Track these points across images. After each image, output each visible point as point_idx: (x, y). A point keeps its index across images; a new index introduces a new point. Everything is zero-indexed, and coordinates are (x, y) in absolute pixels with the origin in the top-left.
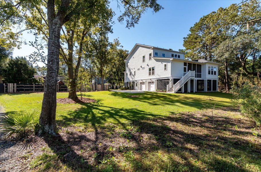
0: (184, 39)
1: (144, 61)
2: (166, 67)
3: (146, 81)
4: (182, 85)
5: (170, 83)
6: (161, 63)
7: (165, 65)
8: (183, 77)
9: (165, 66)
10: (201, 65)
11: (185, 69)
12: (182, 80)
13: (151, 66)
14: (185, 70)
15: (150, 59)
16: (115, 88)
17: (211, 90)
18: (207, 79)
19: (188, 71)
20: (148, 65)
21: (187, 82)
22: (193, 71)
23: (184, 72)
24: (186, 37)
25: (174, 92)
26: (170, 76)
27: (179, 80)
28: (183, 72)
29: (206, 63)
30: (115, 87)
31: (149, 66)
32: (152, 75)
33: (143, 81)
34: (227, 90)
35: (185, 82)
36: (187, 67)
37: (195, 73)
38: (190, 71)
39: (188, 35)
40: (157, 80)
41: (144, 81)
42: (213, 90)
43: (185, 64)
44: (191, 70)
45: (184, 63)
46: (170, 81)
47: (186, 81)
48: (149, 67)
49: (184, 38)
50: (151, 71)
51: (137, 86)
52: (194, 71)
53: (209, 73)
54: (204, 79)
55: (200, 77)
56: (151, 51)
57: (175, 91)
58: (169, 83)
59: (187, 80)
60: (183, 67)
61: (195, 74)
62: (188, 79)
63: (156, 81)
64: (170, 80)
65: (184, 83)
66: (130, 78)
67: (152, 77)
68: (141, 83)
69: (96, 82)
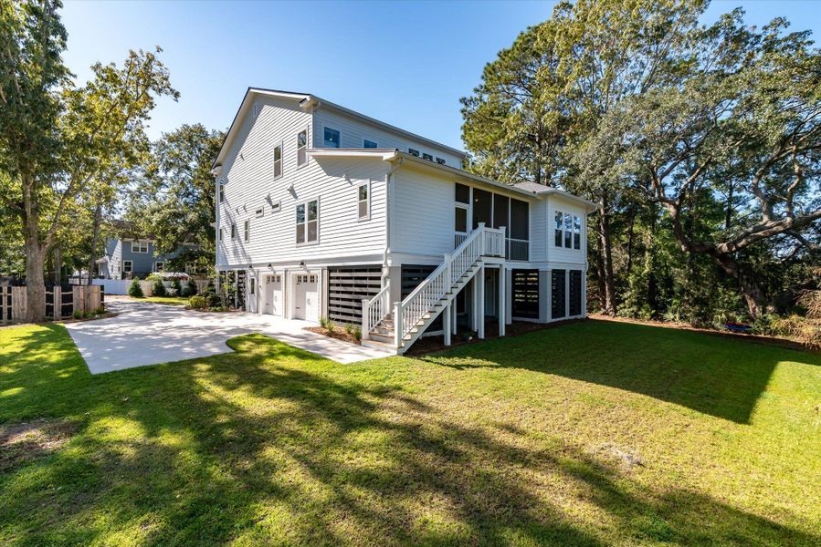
0: (463, 106)
1: (278, 171)
2: (368, 200)
3: (286, 271)
4: (444, 303)
5: (383, 289)
6: (348, 179)
7: (361, 188)
8: (448, 259)
9: (363, 194)
10: (527, 204)
11: (460, 214)
12: (441, 276)
13: (305, 199)
14: (461, 226)
15: (301, 159)
16: (200, 291)
17: (564, 315)
18: (550, 267)
19: (475, 226)
20: (292, 191)
21: (470, 284)
22: (496, 227)
23: (456, 230)
24: (469, 98)
25: (396, 345)
26: (383, 252)
27: (426, 271)
28: (451, 231)
29: (545, 195)
31: (296, 197)
32: (309, 240)
33: (275, 268)
34: (608, 307)
35: (461, 286)
36: (469, 208)
37: (504, 238)
38: (481, 225)
39: (476, 90)
40: (331, 270)
41: (279, 270)
42: (570, 315)
43: (461, 192)
44: (488, 225)
45: (457, 184)
46: (385, 278)
47: (466, 281)
48: (299, 202)
49: (463, 100)
50: (306, 222)
51: (256, 291)
52: (503, 229)
53: (558, 243)
54: (541, 268)
55: (525, 257)
56: (305, 121)
57: (400, 340)
58: (379, 286)
59: (470, 275)
60: (452, 205)
61: (507, 242)
62: (475, 270)
63: (326, 272)
64: (385, 272)
65: (456, 292)
66: (228, 254)
67: (308, 252)
68: (268, 279)
69: (130, 263)
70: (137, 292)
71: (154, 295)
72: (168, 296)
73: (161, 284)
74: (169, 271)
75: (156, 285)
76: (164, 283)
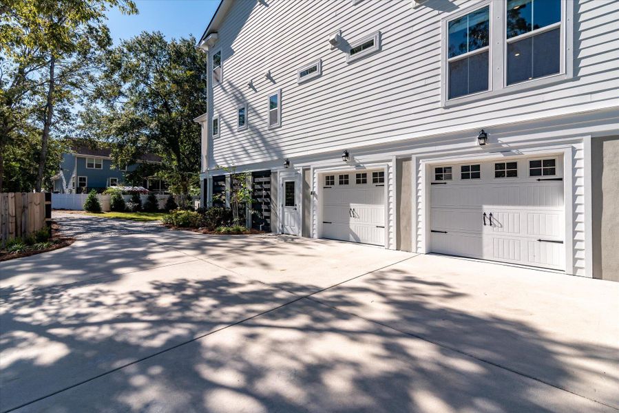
16: (161, 205)
30: (161, 202)
32: (516, 74)
33: (359, 159)
51: (290, 202)
68: (329, 180)
69: (84, 179)
70: (93, 207)
71: (112, 210)
72: (128, 211)
73: (120, 197)
74: (127, 185)
75: (115, 199)
76: (123, 197)
